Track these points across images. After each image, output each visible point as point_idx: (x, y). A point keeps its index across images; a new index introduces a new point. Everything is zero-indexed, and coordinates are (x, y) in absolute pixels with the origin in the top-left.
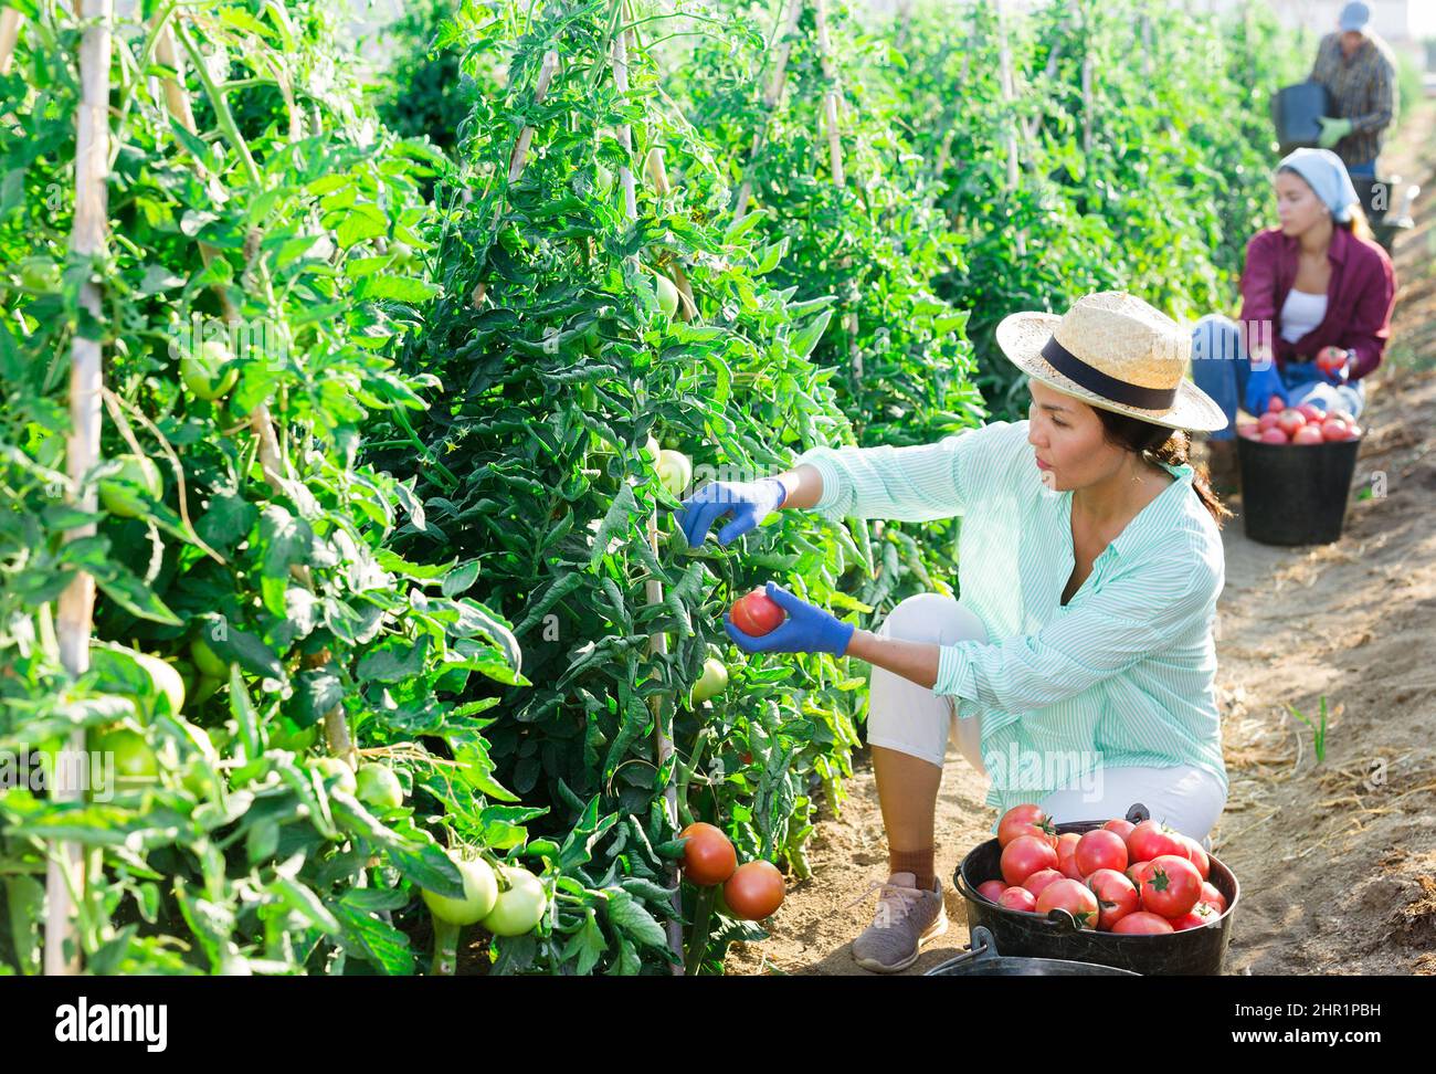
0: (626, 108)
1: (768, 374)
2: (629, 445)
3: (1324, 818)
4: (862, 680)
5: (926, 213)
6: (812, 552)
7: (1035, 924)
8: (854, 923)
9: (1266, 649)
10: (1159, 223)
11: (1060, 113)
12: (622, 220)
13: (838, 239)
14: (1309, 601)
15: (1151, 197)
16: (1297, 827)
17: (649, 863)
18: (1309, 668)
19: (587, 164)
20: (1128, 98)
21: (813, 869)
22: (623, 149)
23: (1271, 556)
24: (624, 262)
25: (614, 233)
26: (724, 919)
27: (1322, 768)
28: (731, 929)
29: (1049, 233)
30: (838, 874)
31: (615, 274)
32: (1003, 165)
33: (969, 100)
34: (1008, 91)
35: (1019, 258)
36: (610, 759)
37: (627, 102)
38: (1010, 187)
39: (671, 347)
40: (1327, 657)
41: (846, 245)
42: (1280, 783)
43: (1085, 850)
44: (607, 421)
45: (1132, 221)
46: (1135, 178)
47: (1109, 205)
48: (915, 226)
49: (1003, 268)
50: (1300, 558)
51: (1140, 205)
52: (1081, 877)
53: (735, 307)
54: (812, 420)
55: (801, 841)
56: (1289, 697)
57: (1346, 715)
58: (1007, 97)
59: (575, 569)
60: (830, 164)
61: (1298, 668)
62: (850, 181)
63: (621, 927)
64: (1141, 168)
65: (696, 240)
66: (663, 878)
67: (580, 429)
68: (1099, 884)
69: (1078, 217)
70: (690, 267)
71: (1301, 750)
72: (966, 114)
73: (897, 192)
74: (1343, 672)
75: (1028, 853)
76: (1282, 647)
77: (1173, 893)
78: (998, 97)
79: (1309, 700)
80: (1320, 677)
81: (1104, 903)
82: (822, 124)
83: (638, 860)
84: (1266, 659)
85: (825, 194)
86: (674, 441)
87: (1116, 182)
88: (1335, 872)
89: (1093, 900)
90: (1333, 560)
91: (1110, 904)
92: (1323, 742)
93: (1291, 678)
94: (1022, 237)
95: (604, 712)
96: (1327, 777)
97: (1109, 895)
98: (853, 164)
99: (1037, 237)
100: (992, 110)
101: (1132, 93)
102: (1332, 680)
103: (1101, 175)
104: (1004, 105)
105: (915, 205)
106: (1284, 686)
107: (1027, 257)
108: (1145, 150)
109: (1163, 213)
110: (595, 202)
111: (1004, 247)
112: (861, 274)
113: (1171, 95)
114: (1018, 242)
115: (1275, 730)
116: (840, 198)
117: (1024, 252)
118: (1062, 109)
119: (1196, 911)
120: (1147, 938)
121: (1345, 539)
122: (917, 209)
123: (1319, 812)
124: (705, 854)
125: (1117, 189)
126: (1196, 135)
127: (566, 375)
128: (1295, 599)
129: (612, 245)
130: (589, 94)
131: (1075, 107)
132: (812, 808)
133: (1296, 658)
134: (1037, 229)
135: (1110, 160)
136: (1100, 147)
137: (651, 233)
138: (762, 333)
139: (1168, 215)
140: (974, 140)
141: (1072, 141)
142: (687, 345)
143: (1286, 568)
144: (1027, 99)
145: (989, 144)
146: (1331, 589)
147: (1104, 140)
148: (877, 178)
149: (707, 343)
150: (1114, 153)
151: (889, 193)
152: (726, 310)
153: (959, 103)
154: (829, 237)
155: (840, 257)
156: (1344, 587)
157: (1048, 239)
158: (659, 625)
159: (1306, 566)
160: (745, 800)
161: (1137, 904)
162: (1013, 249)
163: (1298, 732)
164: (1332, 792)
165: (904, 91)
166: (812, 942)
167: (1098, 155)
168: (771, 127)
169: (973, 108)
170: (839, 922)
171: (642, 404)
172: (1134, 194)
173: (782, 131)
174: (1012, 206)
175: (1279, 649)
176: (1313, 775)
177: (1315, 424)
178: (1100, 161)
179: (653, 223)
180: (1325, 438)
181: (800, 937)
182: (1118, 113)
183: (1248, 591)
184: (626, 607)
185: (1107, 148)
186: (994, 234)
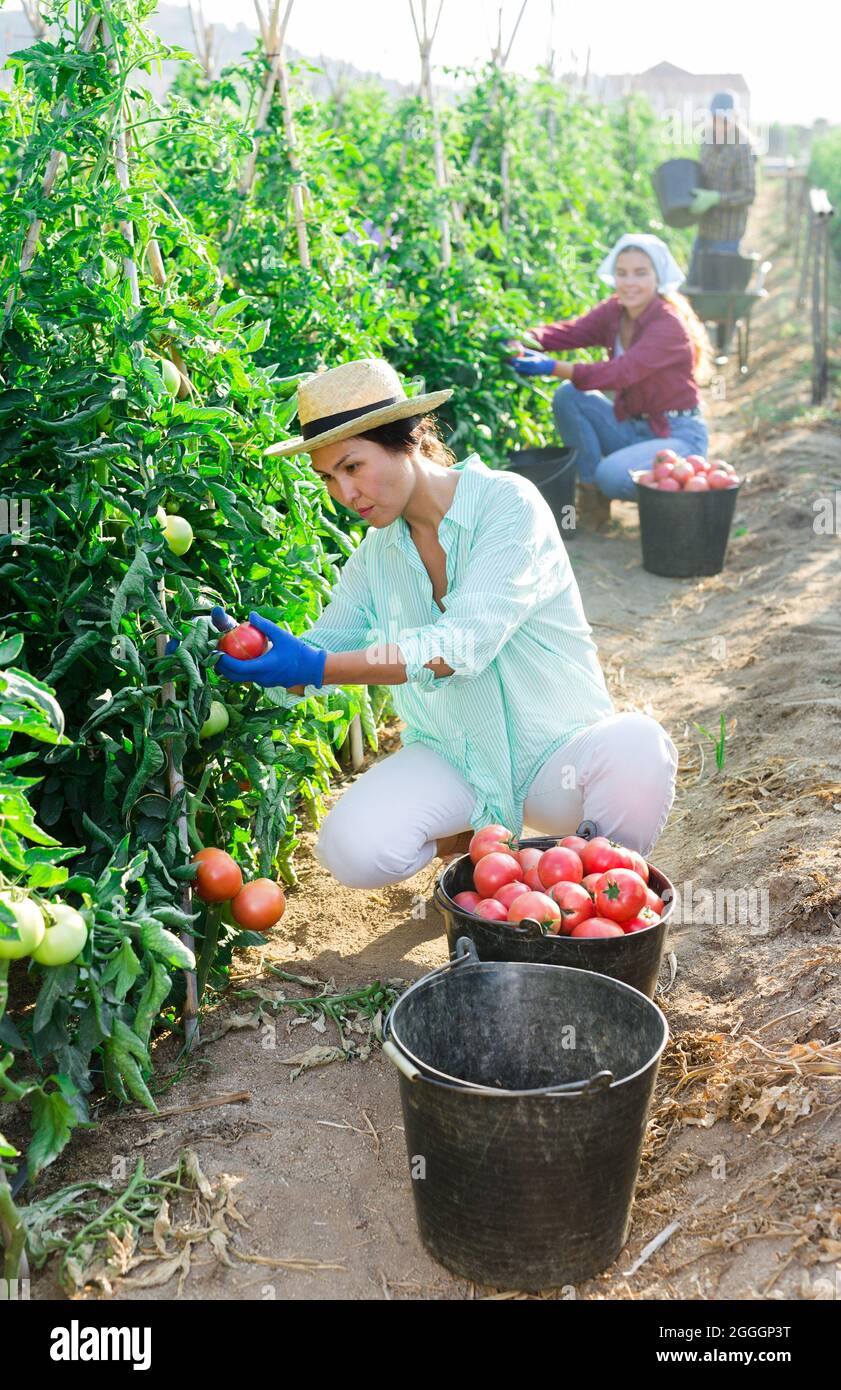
0: (129, 205)
1: (254, 443)
2: (142, 515)
3: (728, 820)
4: (341, 713)
5: (381, 293)
6: (297, 601)
7: (508, 932)
8: (338, 924)
9: (668, 671)
10: (567, 295)
11: (485, 198)
12: (128, 308)
13: (307, 316)
14: (699, 626)
15: (559, 272)
16: (706, 827)
17: (167, 886)
18: (704, 686)
19: (95, 256)
20: (540, 185)
21: (299, 877)
22: (127, 242)
23: (666, 586)
24: (132, 347)
25: (122, 321)
26: (229, 928)
27: (722, 775)
28: (235, 937)
29: (478, 305)
30: (321, 880)
31: (124, 359)
32: (437, 245)
33: (408, 186)
34: (442, 179)
35: (453, 328)
36: (129, 795)
37: (129, 199)
38: (444, 264)
39: (177, 425)
40: (719, 676)
41: (314, 322)
42: (687, 788)
43: (547, 865)
44: (123, 494)
45: (544, 293)
46: (546, 255)
47: (524, 278)
48: (371, 304)
49: (439, 336)
50: (691, 588)
51: (550, 278)
52: (544, 889)
53: (227, 385)
54: (296, 484)
55: (288, 853)
56: (690, 712)
57: (740, 729)
58: (441, 185)
59: (93, 627)
60: (296, 246)
61: (696, 687)
62: (315, 263)
63: (154, 952)
64: (550, 246)
65: (195, 327)
66: (177, 898)
67: (95, 500)
68: (560, 894)
69: (501, 290)
70: (184, 348)
71: (704, 759)
72: (404, 198)
73: (356, 273)
74: (734, 689)
75: (498, 868)
76: (681, 667)
77: (624, 900)
78: (433, 184)
79: (706, 715)
80: (714, 695)
81: (565, 911)
82: (289, 212)
83: (156, 883)
84: (668, 679)
85: (295, 277)
86: (175, 507)
87: (531, 259)
88: (741, 867)
89: (556, 909)
90: (718, 590)
91: (570, 912)
92: (724, 752)
93: (690, 696)
94: (454, 309)
95: (121, 753)
96: (727, 784)
97: (570, 904)
98: (318, 249)
99: (467, 308)
100: (427, 195)
101: (544, 179)
102: (725, 697)
103: (517, 252)
104: (438, 190)
105: (372, 285)
106: (685, 702)
107: (458, 327)
108: (554, 230)
109: (569, 285)
110: (104, 292)
111: (439, 318)
112: (327, 348)
113: (572, 180)
114: (451, 314)
115: (681, 741)
116: (307, 280)
117: (456, 323)
118: (488, 196)
119: (641, 916)
120: (603, 940)
121: (726, 573)
122: (375, 289)
123: (724, 815)
124: (215, 875)
125: (531, 265)
126: (592, 215)
127: (84, 453)
128: (688, 624)
129: (121, 331)
130: (95, 192)
131: (496, 191)
132: (298, 824)
133: (693, 677)
134: (467, 302)
135: (525, 239)
136: (517, 227)
137: (156, 321)
138: (250, 407)
139: (573, 288)
140: (412, 222)
141: (496, 224)
142: (190, 424)
143: (680, 597)
144: (458, 186)
145: (425, 225)
146: (718, 616)
147: (520, 221)
148: (339, 261)
149: (210, 422)
150: (528, 233)
151: (349, 274)
152: (219, 388)
153: (398, 188)
154: (298, 315)
155: (308, 333)
156: (728, 615)
157: (476, 311)
158: (169, 674)
159: (695, 594)
160: (242, 822)
161: (593, 911)
162: (447, 320)
163: (700, 743)
164: (732, 797)
165: (340, 171)
166: (303, 943)
167: (515, 235)
168: (244, 214)
169: (411, 192)
170: (326, 924)
171: (153, 477)
172: (545, 269)
173: (253, 216)
174: (446, 281)
175: (678, 669)
176: (715, 781)
177: (703, 474)
178: (517, 240)
179: (157, 312)
180: (711, 486)
181: (292, 938)
182: (532, 197)
183: (649, 618)
184: (142, 661)
185: (523, 228)
186: (430, 306)
